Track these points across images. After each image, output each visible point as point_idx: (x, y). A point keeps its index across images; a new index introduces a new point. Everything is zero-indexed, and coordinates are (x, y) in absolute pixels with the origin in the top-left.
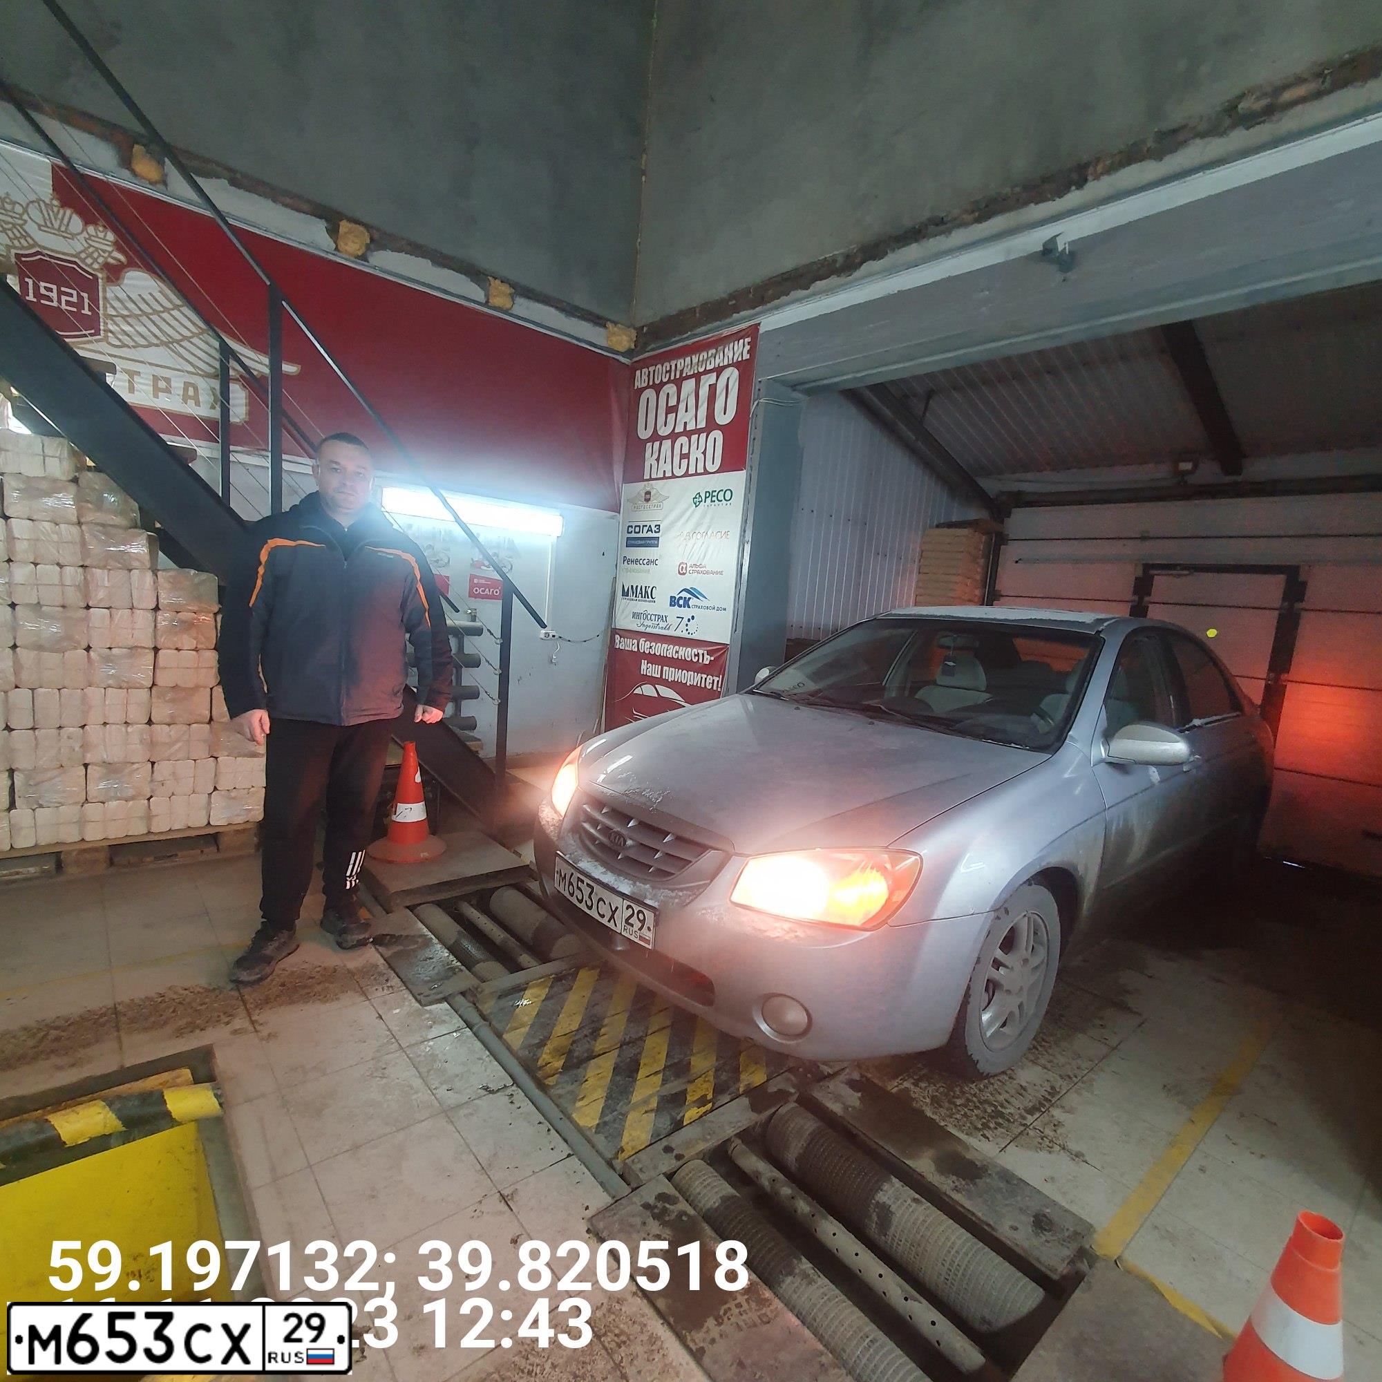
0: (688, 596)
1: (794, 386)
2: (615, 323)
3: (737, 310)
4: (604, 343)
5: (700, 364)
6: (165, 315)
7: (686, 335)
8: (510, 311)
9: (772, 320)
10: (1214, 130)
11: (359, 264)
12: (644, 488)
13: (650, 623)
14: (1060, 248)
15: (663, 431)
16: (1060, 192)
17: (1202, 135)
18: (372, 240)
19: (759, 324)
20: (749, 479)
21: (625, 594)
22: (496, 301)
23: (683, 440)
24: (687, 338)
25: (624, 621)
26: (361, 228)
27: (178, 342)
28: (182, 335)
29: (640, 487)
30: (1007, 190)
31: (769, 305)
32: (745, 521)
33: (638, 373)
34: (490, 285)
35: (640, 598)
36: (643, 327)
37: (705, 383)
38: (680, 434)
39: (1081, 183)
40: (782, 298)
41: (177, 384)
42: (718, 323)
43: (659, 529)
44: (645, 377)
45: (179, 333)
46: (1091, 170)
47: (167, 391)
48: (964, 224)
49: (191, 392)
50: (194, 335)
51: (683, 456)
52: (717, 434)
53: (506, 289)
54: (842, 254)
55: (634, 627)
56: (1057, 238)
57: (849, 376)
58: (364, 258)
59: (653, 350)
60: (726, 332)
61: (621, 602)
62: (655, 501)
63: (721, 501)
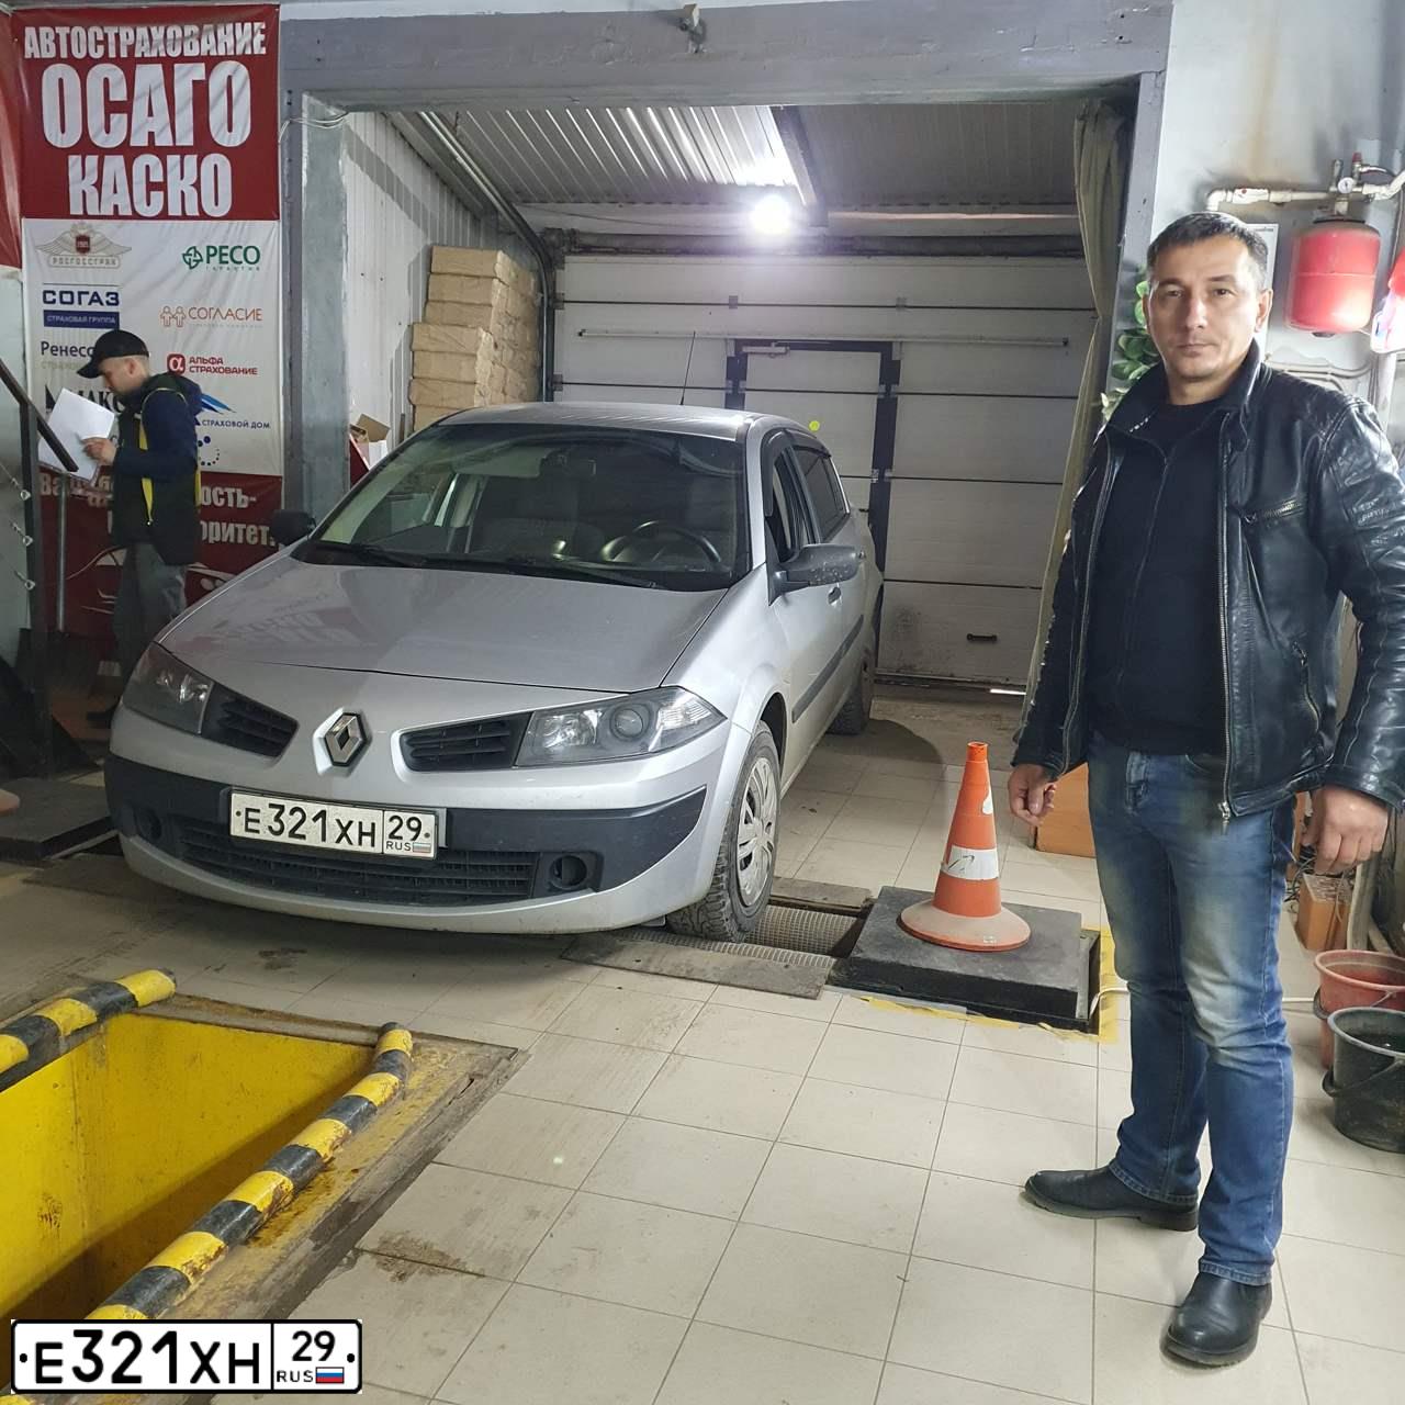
5: (169, 43)
9: (299, 7)
12: (73, 230)
14: (694, 19)
15: (104, 141)
19: (277, 6)
20: (288, 232)
23: (152, 160)
29: (61, 227)
33: (31, 31)
37: (183, 77)
38: (141, 151)
43: (116, 299)
44: (48, 42)
51: (151, 187)
52: (219, 160)
56: (692, 9)
62: (101, 254)
63: (240, 263)
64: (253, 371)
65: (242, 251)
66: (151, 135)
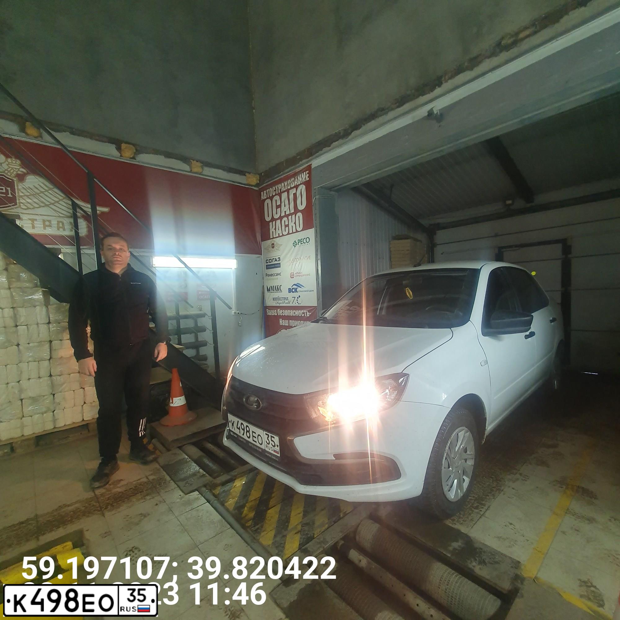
0: (296, 287)
1: (330, 189)
2: (250, 173)
3: (301, 160)
4: (245, 182)
5: (288, 185)
6: (46, 193)
7: (281, 174)
8: (202, 173)
9: (316, 162)
10: (493, 54)
11: (132, 161)
12: (271, 242)
13: (281, 302)
14: (435, 112)
15: (276, 216)
16: (432, 89)
17: (489, 57)
18: (136, 150)
19: (311, 164)
20: (316, 231)
21: (268, 290)
22: (195, 170)
23: (285, 219)
24: (281, 175)
25: (270, 302)
26: (131, 146)
27: (53, 204)
28: (54, 201)
29: (269, 242)
30: (409, 92)
31: (314, 156)
32: (317, 251)
33: (262, 193)
34: (192, 163)
35: (275, 291)
36: (262, 173)
37: (291, 193)
38: (284, 217)
39: (440, 85)
40: (319, 152)
41: (54, 222)
42: (294, 167)
43: (280, 259)
44: (265, 194)
45: (53, 200)
46: (443, 79)
47: (50, 226)
48: (393, 109)
49: (61, 225)
50: (60, 200)
51: (286, 226)
52: (300, 214)
53: (199, 164)
54: (342, 130)
55: (274, 305)
56: (433, 108)
57: (354, 181)
58: (134, 158)
59: (267, 182)
60: (297, 170)
61: (267, 294)
62: (277, 247)
63: (305, 243)
64: (309, 275)
65: (305, 239)
66: (285, 212)
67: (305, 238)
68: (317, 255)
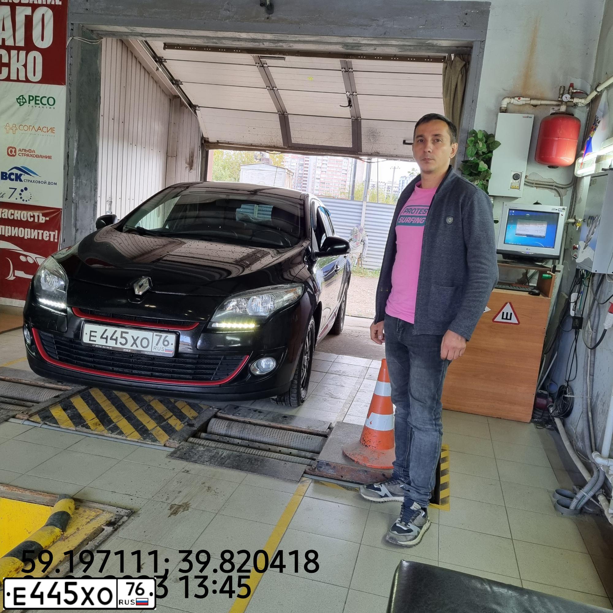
0: (20, 172)
20: (69, 93)
32: (68, 121)
37: (20, 13)
51: (4, 65)
52: (36, 55)
63: (46, 105)
64: (50, 157)
65: (46, 99)
66: (4, 40)
67: (46, 97)
68: (67, 129)
